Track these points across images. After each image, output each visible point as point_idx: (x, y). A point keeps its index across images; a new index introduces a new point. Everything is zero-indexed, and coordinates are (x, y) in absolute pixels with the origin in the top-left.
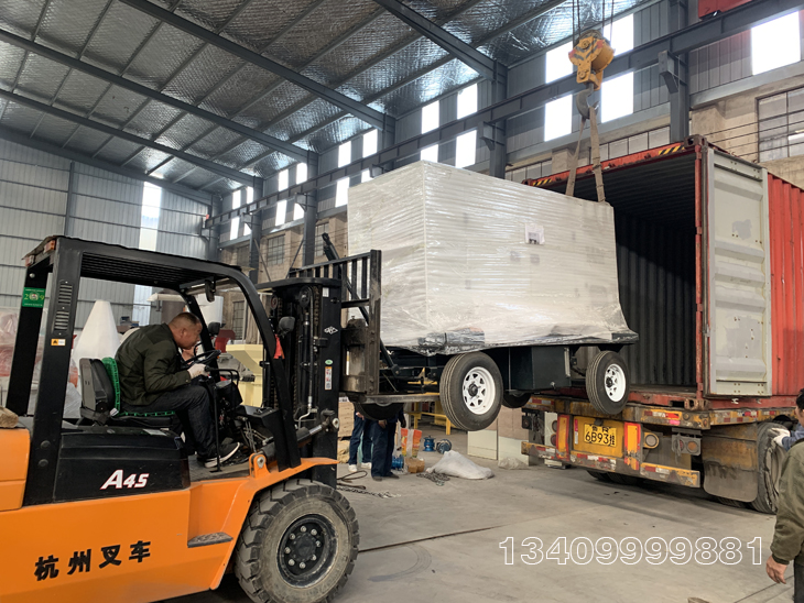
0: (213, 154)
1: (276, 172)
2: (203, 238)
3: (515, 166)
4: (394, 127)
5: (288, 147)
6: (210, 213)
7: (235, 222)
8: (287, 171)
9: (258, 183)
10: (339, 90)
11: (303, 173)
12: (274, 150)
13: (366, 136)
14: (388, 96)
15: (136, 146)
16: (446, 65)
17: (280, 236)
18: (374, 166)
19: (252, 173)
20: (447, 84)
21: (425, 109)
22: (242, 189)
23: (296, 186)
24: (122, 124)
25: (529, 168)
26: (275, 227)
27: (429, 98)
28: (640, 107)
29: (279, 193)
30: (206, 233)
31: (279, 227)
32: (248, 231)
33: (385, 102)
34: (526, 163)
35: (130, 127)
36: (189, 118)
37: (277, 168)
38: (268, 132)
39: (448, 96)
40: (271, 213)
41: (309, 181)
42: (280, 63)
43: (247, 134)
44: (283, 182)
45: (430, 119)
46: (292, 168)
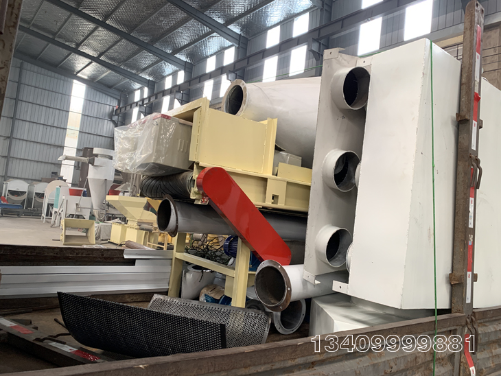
0: (120, 61)
1: (164, 77)
2: (114, 121)
4: (246, 45)
5: (171, 57)
6: (119, 104)
7: (135, 111)
8: (171, 76)
9: (151, 85)
11: (181, 77)
12: (162, 60)
13: (226, 52)
14: (243, 20)
15: (65, 52)
18: (230, 72)
19: (147, 77)
20: (287, 13)
21: (269, 32)
22: (141, 89)
23: (177, 86)
24: (54, 34)
27: (273, 23)
29: (165, 91)
30: (115, 118)
35: (60, 37)
36: (101, 31)
37: (165, 74)
39: (287, 22)
40: (159, 105)
41: (185, 82)
43: (143, 46)
44: (168, 84)
45: (273, 38)
46: (174, 74)
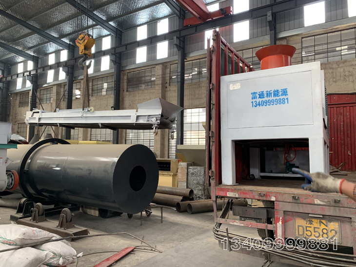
0: (10, 41)
1: (47, 54)
3: (188, 59)
4: (121, 36)
5: (59, 41)
6: (3, 74)
7: (20, 80)
8: (54, 54)
9: (35, 60)
10: (94, 12)
11: (64, 56)
12: (50, 41)
13: (104, 39)
14: (119, 19)
17: (50, 88)
19: (32, 54)
20: (153, 17)
21: (139, 29)
22: (25, 62)
23: (60, 62)
25: (193, 61)
26: (46, 83)
27: (142, 23)
28: (252, 36)
29: (48, 66)
31: (49, 83)
32: (29, 85)
33: (118, 22)
34: (193, 59)
37: (48, 52)
38: (48, 31)
39: (152, 23)
40: (45, 76)
41: (69, 60)
43: (34, 31)
44: (52, 60)
45: (142, 33)
46: (57, 53)
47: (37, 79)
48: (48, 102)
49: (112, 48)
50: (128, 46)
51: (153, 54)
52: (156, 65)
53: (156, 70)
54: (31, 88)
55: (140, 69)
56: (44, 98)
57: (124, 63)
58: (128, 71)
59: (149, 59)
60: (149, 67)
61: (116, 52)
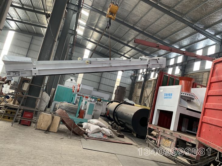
2: (132, 79)
6: (134, 73)
7: (140, 76)
10: (173, 45)
13: (179, 57)
14: (187, 47)
16: (206, 40)
17: (151, 81)
18: (180, 66)
20: (205, 45)
23: (157, 69)
24: (118, 51)
27: (199, 48)
29: (152, 70)
30: (132, 78)
31: (151, 79)
32: (143, 79)
33: (186, 49)
35: (120, 51)
36: (133, 50)
39: (206, 48)
40: (149, 75)
42: (158, 38)
47: (146, 77)
48: (150, 88)
49: (182, 63)
50: (189, 62)
51: (203, 66)
52: (205, 72)
53: (204, 75)
54: (143, 81)
55: (196, 74)
56: (149, 85)
57: (187, 70)
58: (190, 75)
59: (201, 69)
60: (202, 73)
61: (183, 65)
